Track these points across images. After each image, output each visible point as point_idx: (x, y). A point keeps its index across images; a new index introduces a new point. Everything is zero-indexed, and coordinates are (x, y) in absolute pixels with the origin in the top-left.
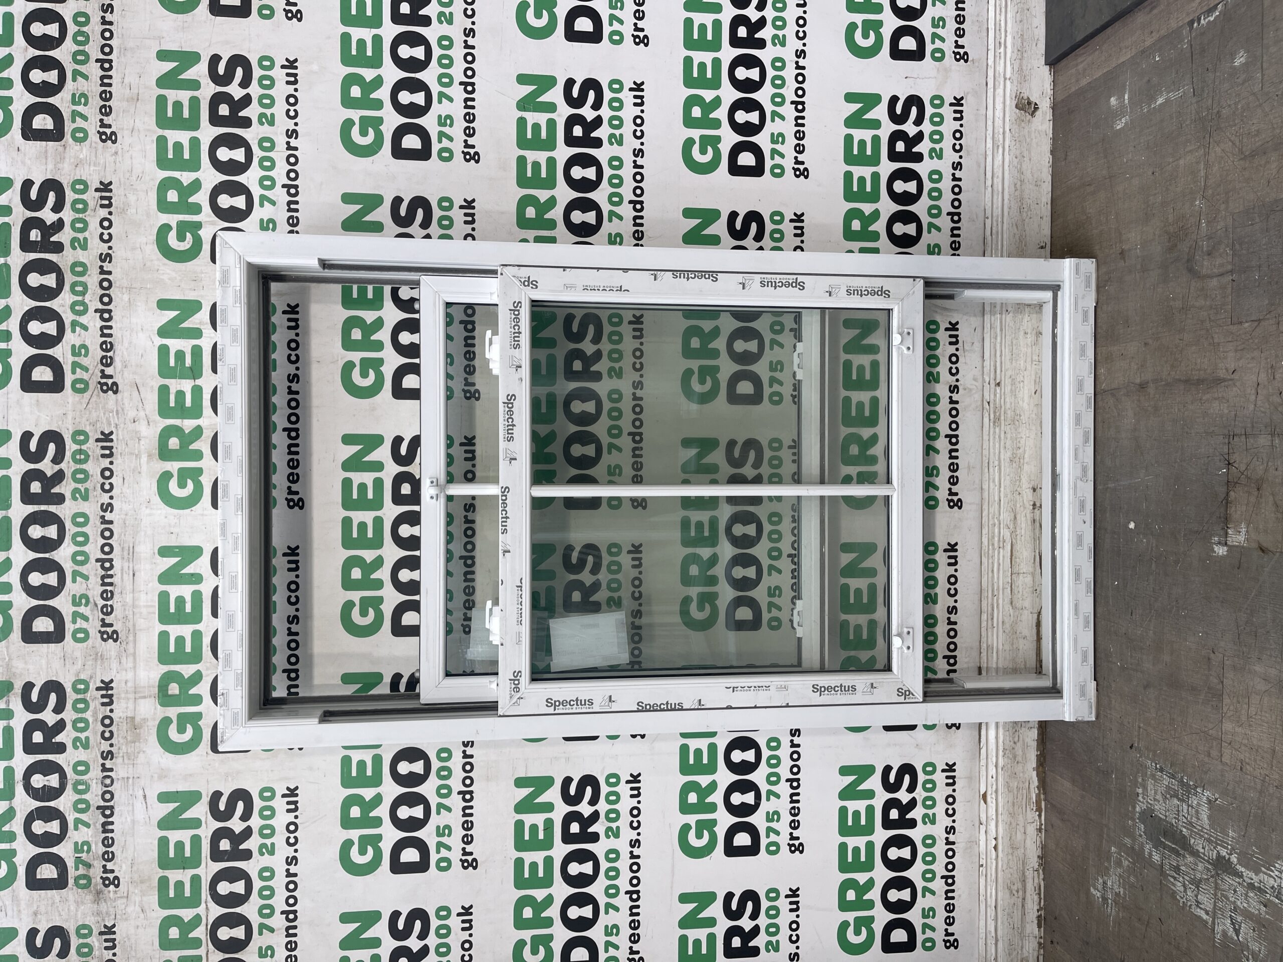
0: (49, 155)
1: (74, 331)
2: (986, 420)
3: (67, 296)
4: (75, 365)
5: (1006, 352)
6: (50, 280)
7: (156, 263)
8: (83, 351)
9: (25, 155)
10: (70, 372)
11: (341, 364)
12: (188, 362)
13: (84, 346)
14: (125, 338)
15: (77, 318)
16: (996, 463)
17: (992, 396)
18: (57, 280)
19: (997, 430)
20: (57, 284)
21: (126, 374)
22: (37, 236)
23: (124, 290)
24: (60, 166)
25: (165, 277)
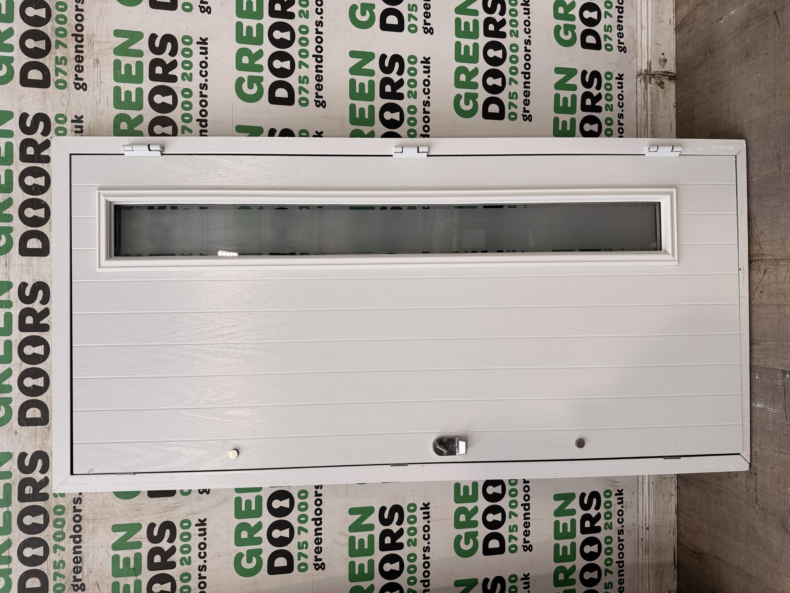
0: (38, 434)
1: (55, 552)
2: (640, 550)
3: (51, 529)
4: (56, 575)
5: (652, 507)
6: (39, 519)
7: (111, 501)
8: (61, 565)
9: (20, 436)
10: (52, 579)
11: (234, 555)
12: (132, 564)
13: (62, 562)
14: (90, 553)
15: (58, 543)
16: (647, 578)
17: (644, 535)
18: (44, 519)
19: (647, 557)
20: (44, 522)
21: (90, 578)
22: (30, 491)
23: (90, 521)
24: (46, 441)
25: (117, 510)
